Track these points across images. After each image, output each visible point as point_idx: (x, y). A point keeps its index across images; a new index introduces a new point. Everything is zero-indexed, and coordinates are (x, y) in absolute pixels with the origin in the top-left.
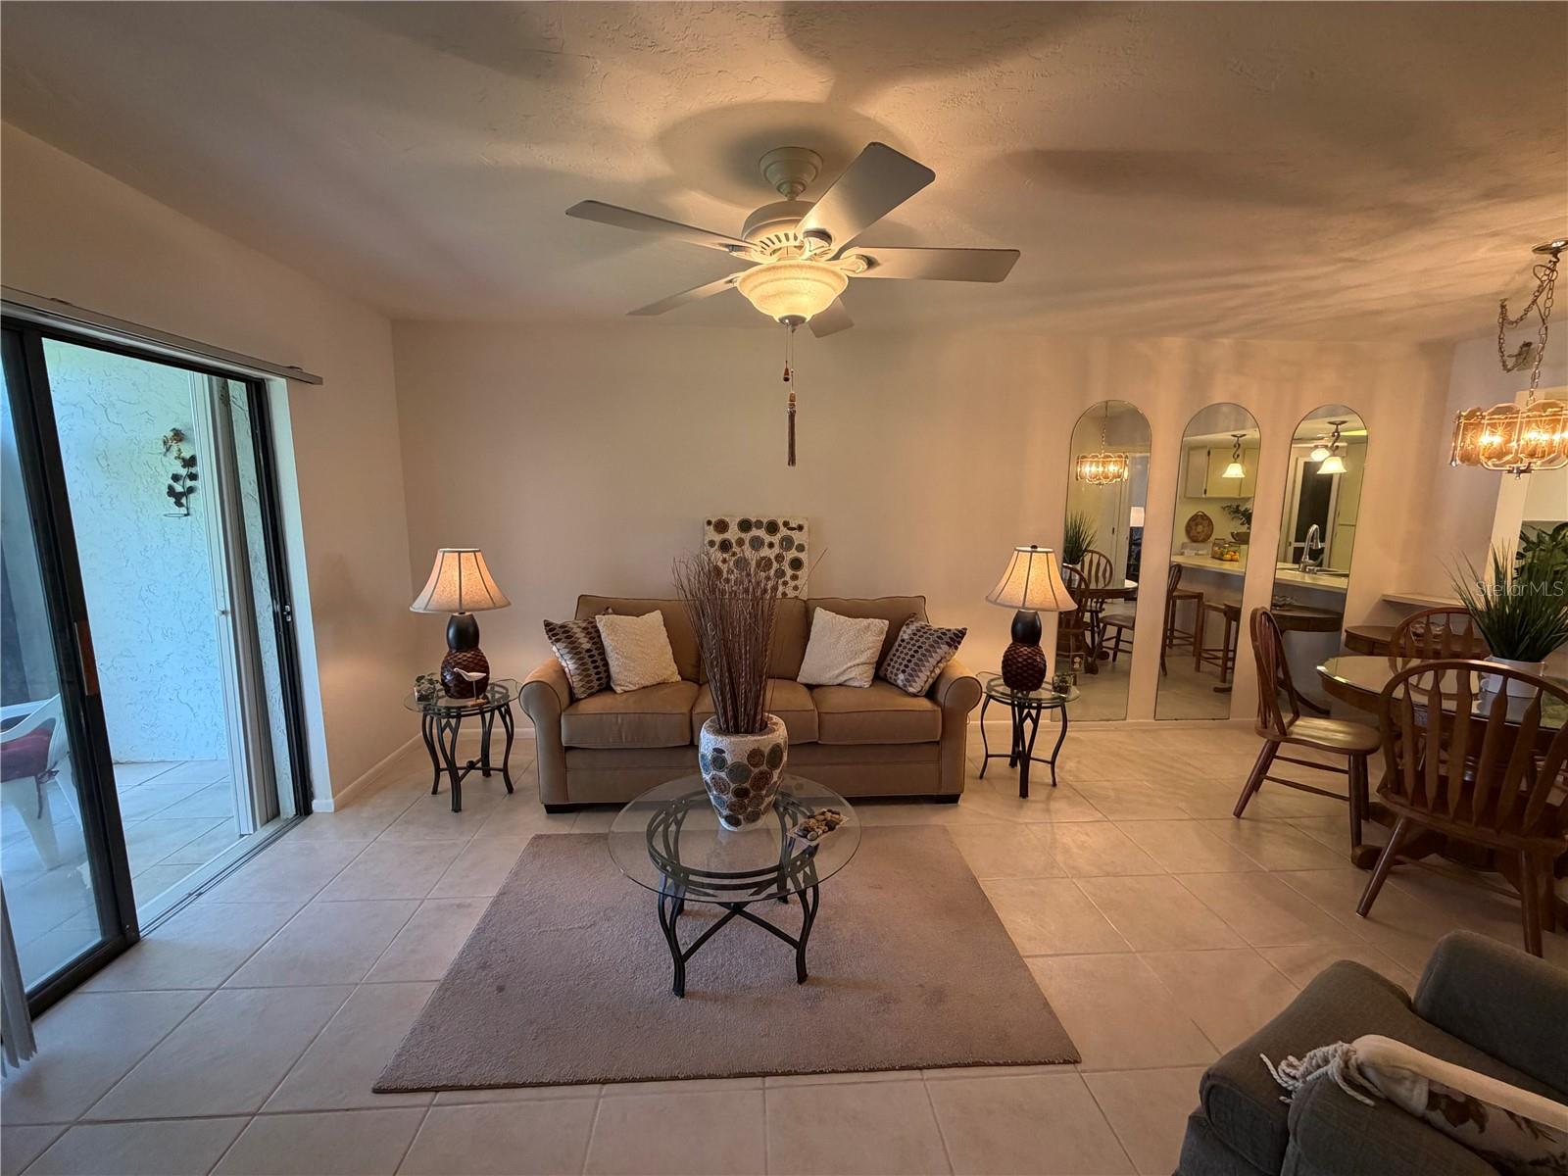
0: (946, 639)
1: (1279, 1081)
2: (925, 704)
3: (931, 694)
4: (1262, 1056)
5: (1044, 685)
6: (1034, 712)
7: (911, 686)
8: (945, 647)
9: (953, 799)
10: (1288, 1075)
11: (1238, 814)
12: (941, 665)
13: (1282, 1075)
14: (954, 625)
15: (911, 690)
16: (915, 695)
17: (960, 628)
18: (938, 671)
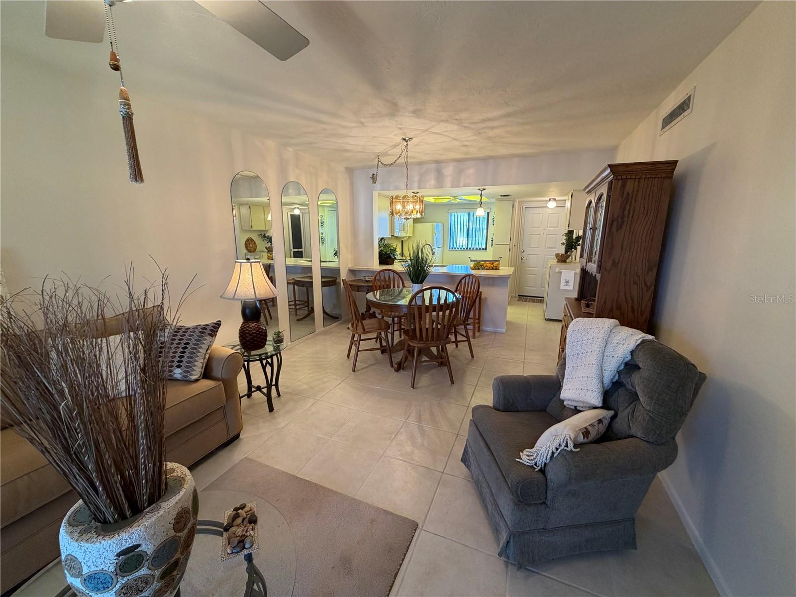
0: (208, 331)
1: (529, 464)
2: (207, 384)
3: (207, 374)
4: (517, 460)
5: (267, 343)
6: (269, 360)
7: (192, 375)
8: (208, 338)
9: (237, 437)
10: (529, 460)
11: (354, 371)
12: (209, 351)
13: (529, 461)
14: (210, 321)
15: (194, 378)
16: (197, 380)
17: (215, 322)
18: (207, 356)
